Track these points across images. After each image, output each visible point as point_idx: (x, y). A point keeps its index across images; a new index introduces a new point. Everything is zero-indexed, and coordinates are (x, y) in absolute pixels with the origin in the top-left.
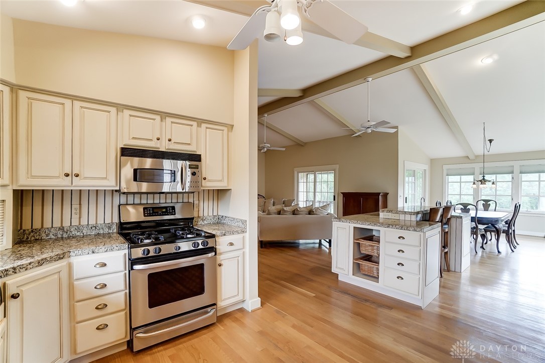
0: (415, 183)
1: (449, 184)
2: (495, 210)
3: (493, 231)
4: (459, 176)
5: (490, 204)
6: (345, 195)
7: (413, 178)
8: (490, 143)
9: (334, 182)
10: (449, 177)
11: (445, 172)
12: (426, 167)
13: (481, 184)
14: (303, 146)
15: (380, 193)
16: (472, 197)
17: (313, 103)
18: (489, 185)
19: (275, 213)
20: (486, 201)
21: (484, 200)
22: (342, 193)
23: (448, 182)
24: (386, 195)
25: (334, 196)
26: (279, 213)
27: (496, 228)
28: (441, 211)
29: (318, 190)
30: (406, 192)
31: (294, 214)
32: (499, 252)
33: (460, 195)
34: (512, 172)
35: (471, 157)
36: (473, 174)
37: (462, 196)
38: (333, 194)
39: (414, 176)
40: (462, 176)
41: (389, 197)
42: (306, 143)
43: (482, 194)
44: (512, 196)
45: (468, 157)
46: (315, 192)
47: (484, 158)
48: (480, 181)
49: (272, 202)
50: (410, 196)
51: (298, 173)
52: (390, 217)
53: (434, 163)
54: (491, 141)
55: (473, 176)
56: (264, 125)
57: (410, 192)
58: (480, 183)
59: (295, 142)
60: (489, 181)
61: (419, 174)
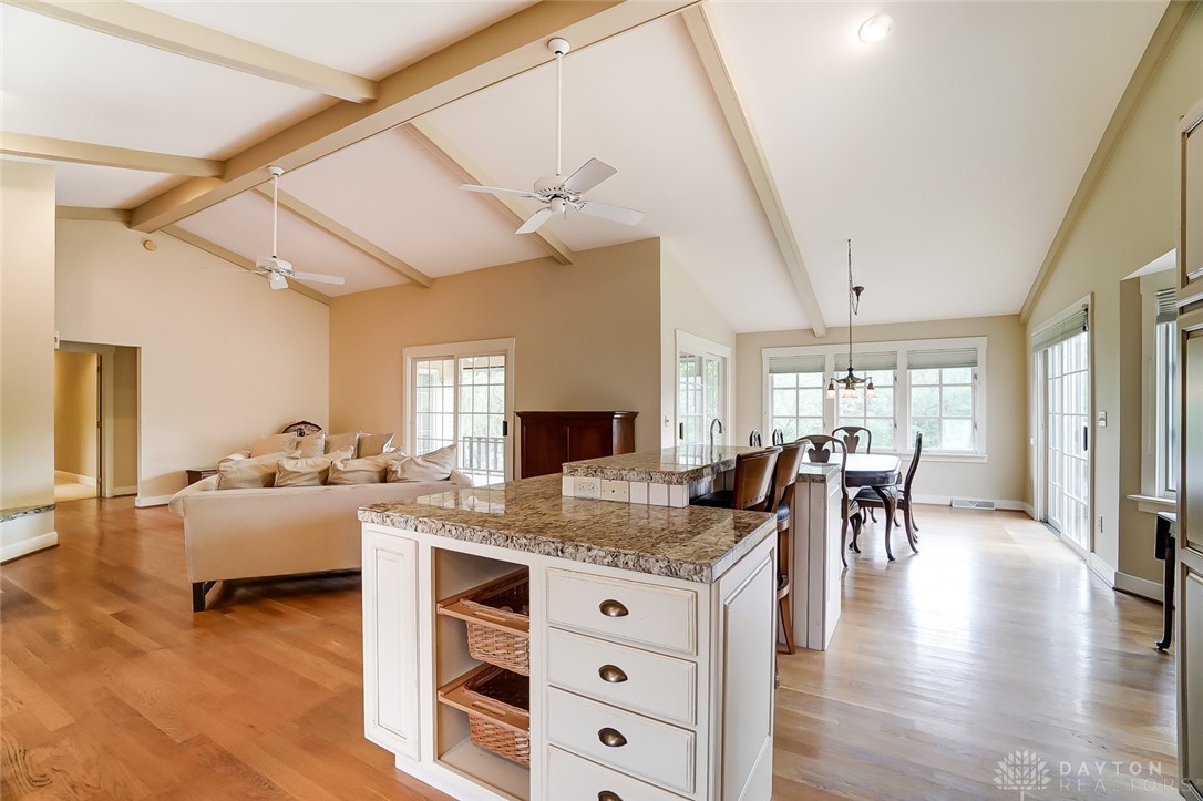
0: (702, 390)
1: (775, 391)
2: (868, 452)
3: (878, 505)
4: (794, 375)
5: (857, 437)
6: (527, 418)
7: (699, 378)
8: (858, 295)
9: (505, 384)
10: (775, 376)
11: (766, 368)
12: (727, 351)
13: (847, 387)
14: (425, 287)
15: (613, 413)
16: (820, 422)
17: (408, 129)
18: (859, 391)
19: (252, 482)
20: (851, 430)
21: (846, 429)
22: (518, 414)
23: (773, 389)
24: (630, 419)
25: (505, 424)
26: (269, 481)
27: (883, 496)
28: (772, 460)
29: (465, 406)
30: (681, 410)
31: (325, 482)
32: (891, 558)
33: (798, 417)
34: (893, 367)
35: (819, 331)
36: (822, 369)
37: (801, 421)
38: (502, 418)
39: (700, 375)
40: (800, 375)
41: (638, 421)
42: (434, 280)
43: (842, 414)
44: (894, 418)
45: (811, 331)
46: (456, 413)
47: (850, 334)
48: (844, 381)
49: (321, 443)
50: (691, 421)
51: (416, 359)
52: (597, 495)
53: (745, 343)
54: (858, 290)
55: (821, 374)
56: (271, 200)
57: (691, 409)
58: (845, 385)
59: (407, 277)
60: (863, 381)
61: (710, 368)
